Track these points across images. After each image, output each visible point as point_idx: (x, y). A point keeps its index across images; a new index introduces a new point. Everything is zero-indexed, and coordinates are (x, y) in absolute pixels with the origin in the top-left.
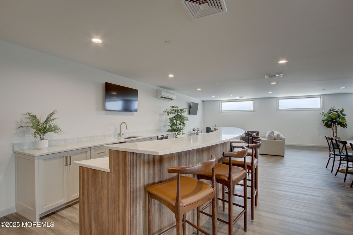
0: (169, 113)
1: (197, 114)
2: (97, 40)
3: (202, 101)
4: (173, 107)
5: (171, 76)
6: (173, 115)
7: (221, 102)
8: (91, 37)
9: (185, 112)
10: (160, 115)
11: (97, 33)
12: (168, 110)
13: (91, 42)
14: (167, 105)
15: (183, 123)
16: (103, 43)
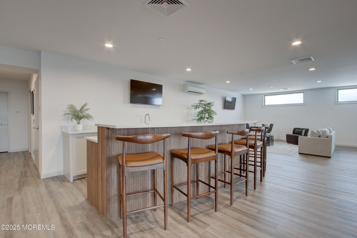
0: (197, 107)
1: (234, 109)
2: (109, 45)
3: (243, 95)
4: (201, 101)
5: (189, 70)
6: (201, 109)
7: (264, 96)
8: (105, 43)
9: (213, 105)
10: (188, 108)
11: (109, 40)
12: (196, 104)
13: (105, 47)
14: (195, 100)
15: (211, 116)
16: (113, 47)
